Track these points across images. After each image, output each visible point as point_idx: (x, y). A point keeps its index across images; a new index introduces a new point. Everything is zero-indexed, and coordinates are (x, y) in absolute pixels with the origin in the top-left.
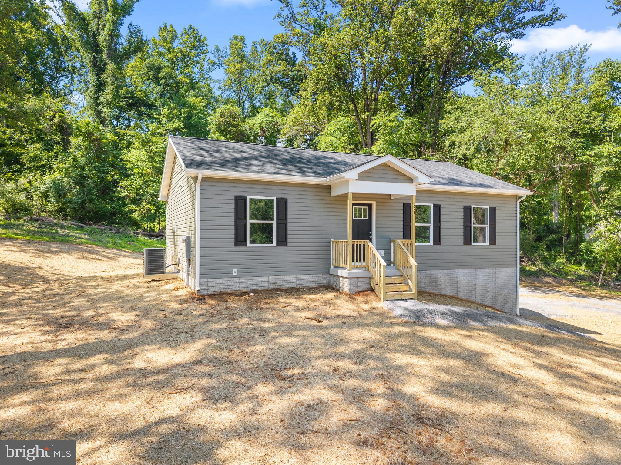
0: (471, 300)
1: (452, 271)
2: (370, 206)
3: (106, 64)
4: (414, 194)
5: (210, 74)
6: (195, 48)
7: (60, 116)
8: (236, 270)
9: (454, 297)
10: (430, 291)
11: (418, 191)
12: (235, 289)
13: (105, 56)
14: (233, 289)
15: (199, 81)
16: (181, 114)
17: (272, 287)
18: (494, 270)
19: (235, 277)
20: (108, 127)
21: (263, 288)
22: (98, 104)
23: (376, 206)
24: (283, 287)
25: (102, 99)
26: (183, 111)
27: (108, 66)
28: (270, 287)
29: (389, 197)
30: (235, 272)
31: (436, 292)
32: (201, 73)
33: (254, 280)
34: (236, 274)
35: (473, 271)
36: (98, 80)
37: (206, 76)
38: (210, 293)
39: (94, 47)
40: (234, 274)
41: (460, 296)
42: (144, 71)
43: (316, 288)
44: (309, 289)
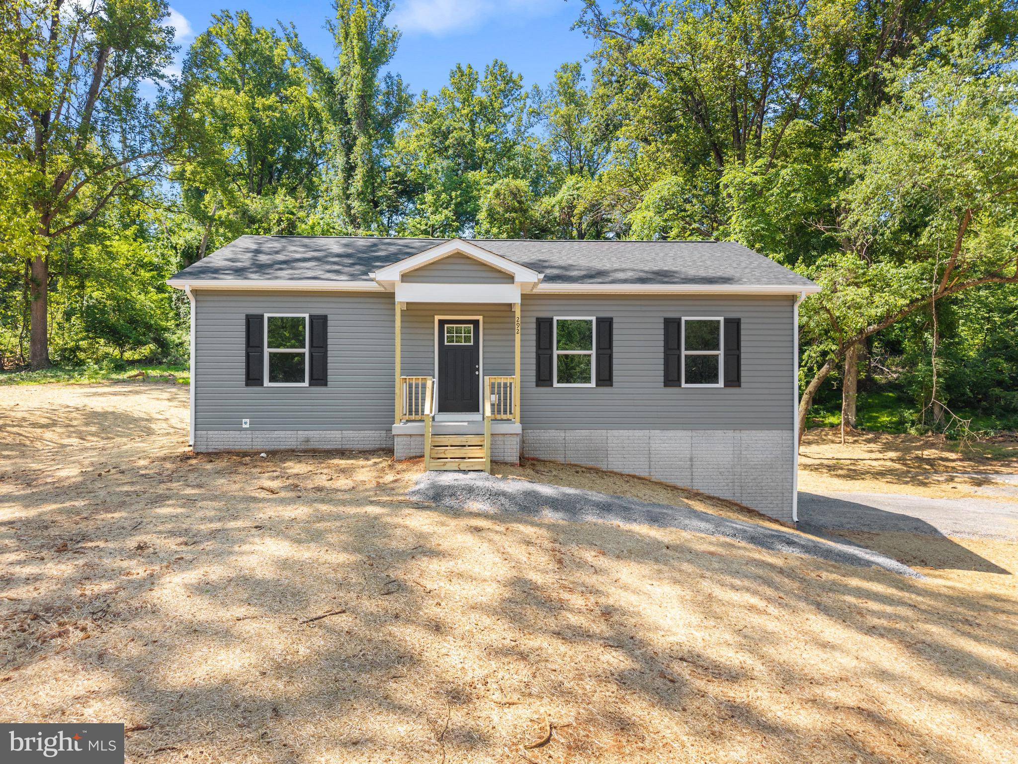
0: (680, 484)
1: (638, 433)
2: (476, 323)
3: (355, 138)
4: (518, 300)
5: (530, 130)
6: (505, 93)
7: (288, 220)
8: (248, 420)
9: (644, 479)
10: (591, 464)
11: (524, 297)
12: (246, 447)
13: (354, 127)
14: (243, 447)
15: (514, 144)
16: (452, 199)
17: (303, 447)
18: (737, 434)
19: (246, 429)
20: (359, 228)
21: (288, 447)
22: (348, 197)
23: (484, 323)
24: (321, 447)
25: (352, 190)
26: (453, 194)
27: (358, 142)
28: (299, 447)
29: (507, 308)
30: (246, 423)
31: (604, 467)
32: (518, 131)
33: (274, 436)
34: (247, 426)
35: (689, 433)
36: (347, 163)
37: (526, 135)
38: (210, 451)
39: (340, 116)
40: (244, 426)
41: (656, 476)
42: (428, 140)
43: (374, 451)
44: (360, 452)
